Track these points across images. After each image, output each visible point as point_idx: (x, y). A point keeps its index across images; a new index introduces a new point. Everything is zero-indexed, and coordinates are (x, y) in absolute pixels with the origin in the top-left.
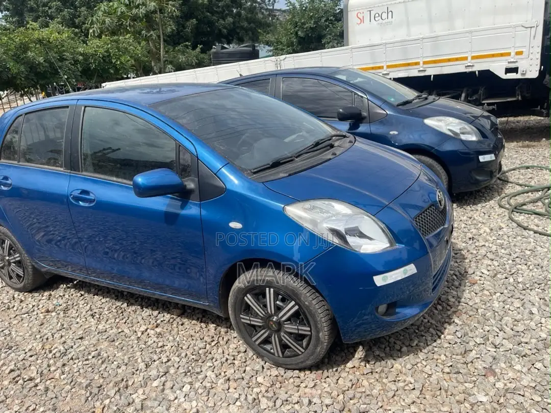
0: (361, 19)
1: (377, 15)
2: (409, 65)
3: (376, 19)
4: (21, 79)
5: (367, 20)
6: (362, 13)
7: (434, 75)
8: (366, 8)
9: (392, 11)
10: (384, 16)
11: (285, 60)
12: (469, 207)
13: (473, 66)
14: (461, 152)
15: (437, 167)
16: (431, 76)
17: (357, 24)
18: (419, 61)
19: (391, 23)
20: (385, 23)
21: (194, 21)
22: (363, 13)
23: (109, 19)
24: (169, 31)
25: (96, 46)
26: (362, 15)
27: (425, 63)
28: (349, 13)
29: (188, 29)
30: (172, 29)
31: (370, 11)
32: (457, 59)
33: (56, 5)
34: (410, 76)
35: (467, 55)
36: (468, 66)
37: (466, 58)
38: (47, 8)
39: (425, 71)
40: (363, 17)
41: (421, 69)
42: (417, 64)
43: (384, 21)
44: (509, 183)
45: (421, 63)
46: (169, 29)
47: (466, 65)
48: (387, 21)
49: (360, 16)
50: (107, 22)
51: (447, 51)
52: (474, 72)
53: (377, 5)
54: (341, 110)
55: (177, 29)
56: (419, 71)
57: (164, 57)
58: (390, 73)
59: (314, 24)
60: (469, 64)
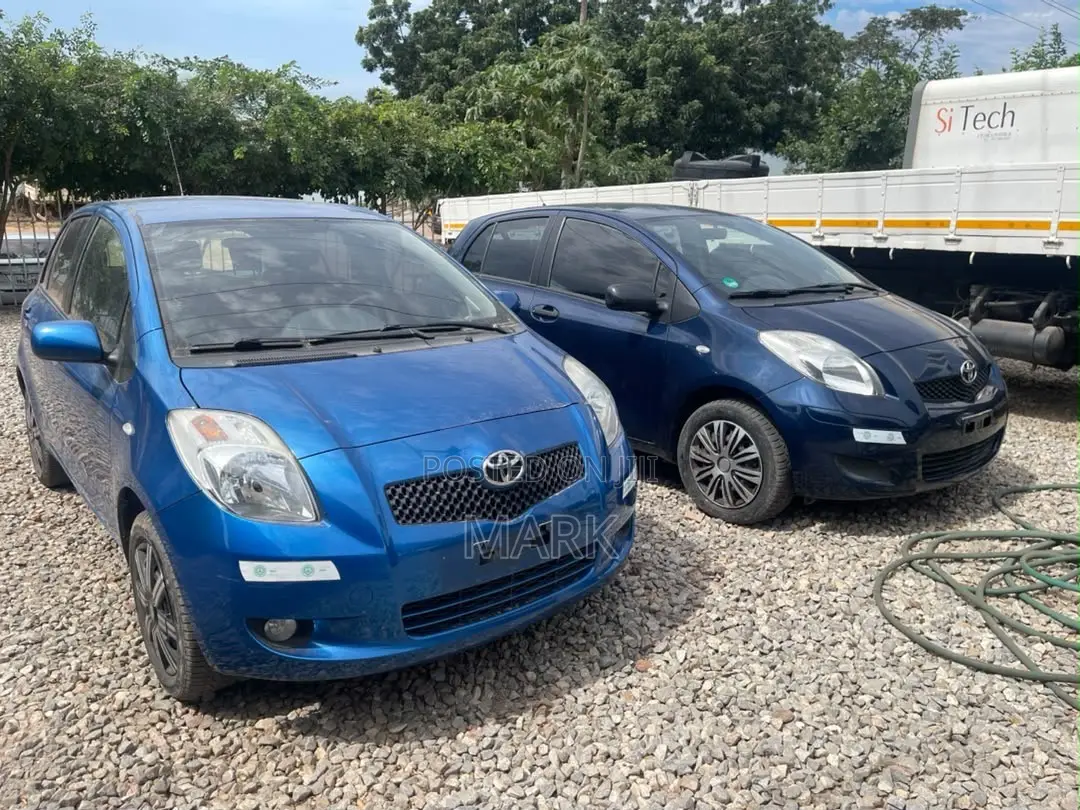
0: (945, 124)
1: (980, 117)
2: (928, 224)
3: (978, 125)
4: (318, 179)
5: (958, 123)
6: (949, 109)
7: (977, 254)
8: (960, 101)
9: (1013, 113)
10: (996, 120)
11: (707, 189)
12: (838, 535)
13: (1060, 244)
14: (813, 413)
15: (766, 433)
16: (970, 253)
17: (936, 131)
18: (949, 218)
19: (1006, 136)
20: (996, 134)
21: (696, 103)
22: (952, 110)
23: (500, 93)
24: (642, 120)
25: (461, 136)
26: (949, 114)
27: (960, 224)
28: (923, 107)
29: (683, 118)
30: (650, 117)
31: (967, 108)
32: (1028, 225)
33: (463, 63)
34: (927, 248)
35: (1049, 219)
36: (1049, 243)
37: (1046, 226)
38: (448, 67)
39: (959, 241)
40: (951, 118)
41: (951, 236)
42: (944, 224)
43: (993, 131)
44: (1000, 513)
45: (953, 223)
46: (644, 116)
47: (1046, 240)
48: (998, 132)
49: (945, 116)
50: (495, 97)
51: (1008, 204)
52: (1063, 258)
53: (984, 97)
54: (614, 290)
55: (661, 119)
56: (947, 240)
57: (582, 166)
58: (890, 238)
59: (878, 126)
60: (1052, 239)
